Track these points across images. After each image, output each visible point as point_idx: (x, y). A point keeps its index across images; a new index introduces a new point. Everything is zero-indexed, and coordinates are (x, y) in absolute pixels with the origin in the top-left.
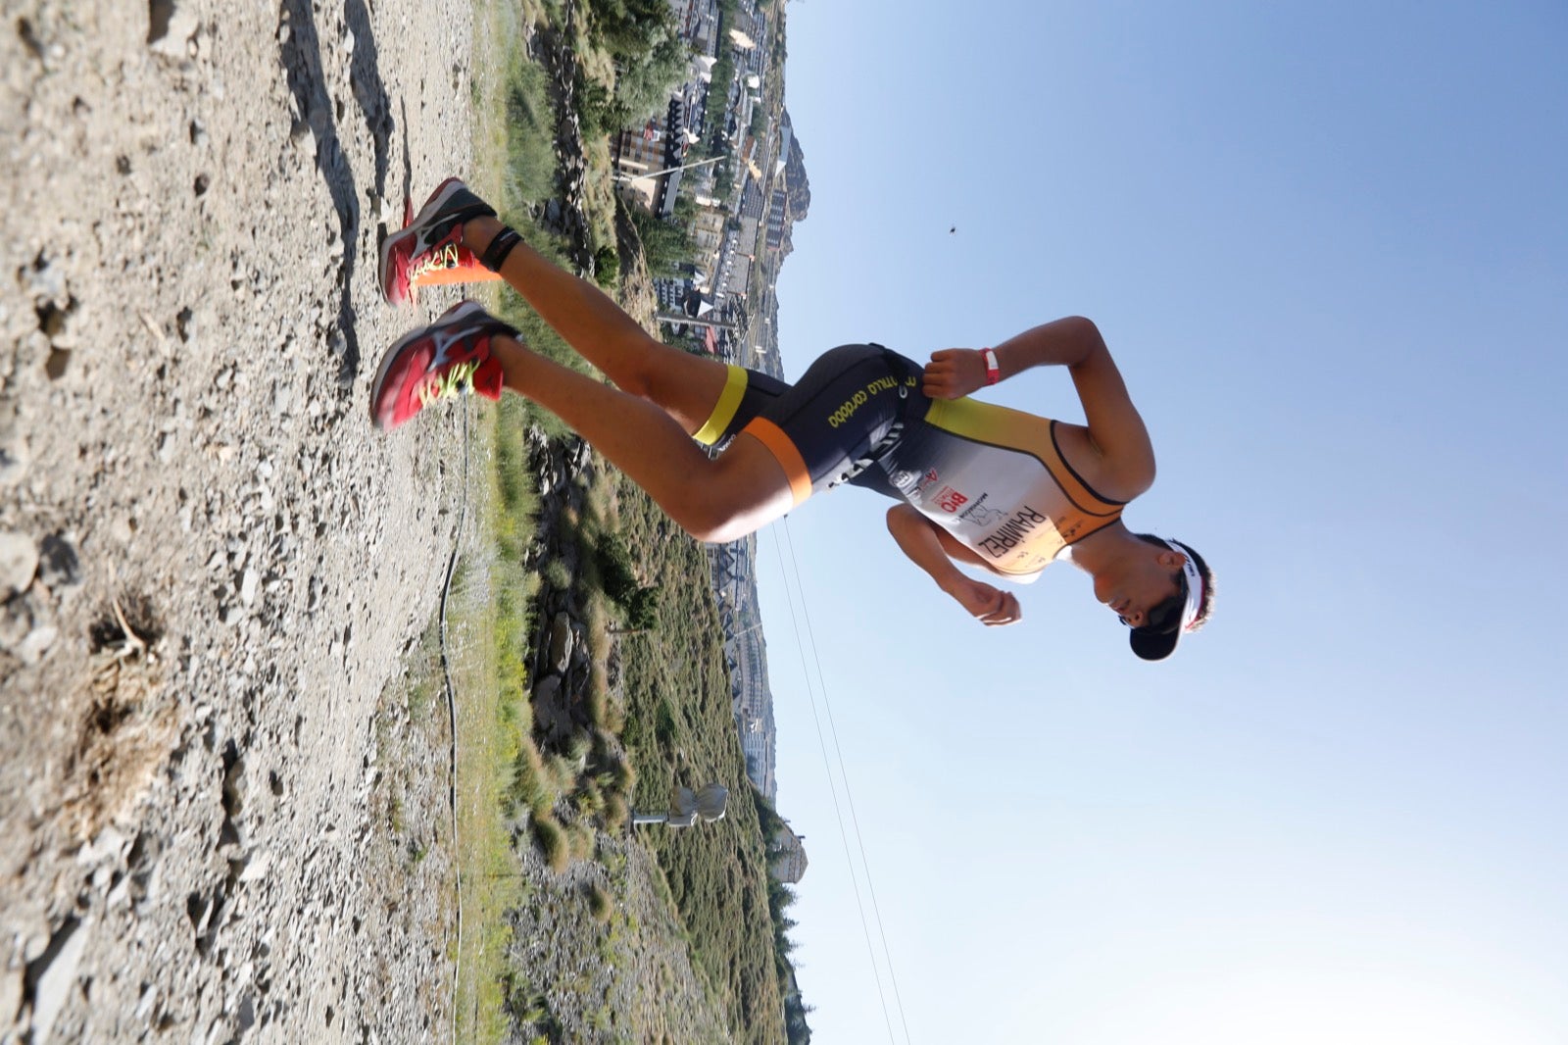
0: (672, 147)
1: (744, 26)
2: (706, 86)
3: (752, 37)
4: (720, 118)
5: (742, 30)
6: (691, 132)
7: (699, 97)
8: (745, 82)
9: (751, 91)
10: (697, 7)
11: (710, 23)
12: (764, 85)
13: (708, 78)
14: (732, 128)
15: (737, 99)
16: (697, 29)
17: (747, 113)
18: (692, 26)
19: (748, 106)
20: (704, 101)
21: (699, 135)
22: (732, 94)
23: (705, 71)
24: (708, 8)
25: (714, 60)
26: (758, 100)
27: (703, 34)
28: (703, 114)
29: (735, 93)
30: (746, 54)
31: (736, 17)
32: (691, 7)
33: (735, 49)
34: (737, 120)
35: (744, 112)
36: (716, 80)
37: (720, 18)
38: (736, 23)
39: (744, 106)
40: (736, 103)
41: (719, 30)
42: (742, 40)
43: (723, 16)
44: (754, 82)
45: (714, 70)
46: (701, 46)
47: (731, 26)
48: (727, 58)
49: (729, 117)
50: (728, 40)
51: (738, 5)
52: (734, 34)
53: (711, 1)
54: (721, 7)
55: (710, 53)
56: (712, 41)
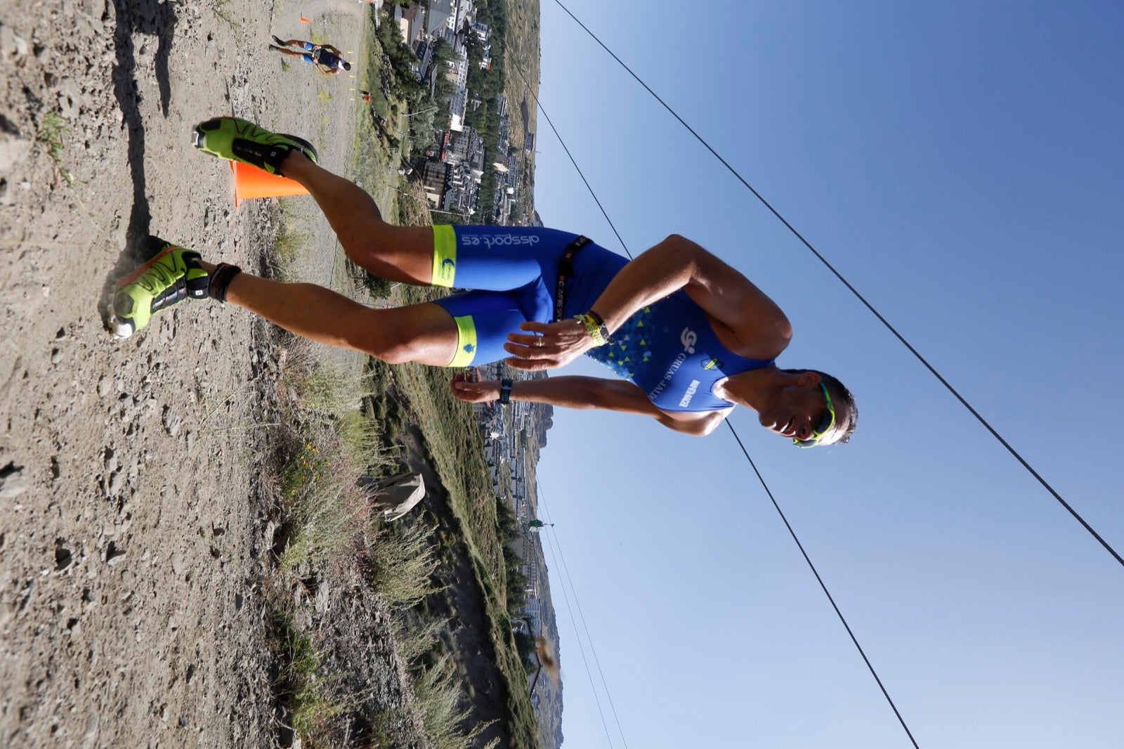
1: (501, 160)
2: (478, 185)
3: (507, 166)
4: (491, 207)
5: (500, 163)
7: (474, 190)
8: (505, 191)
9: (509, 196)
10: (472, 147)
11: (479, 155)
12: (517, 194)
13: (479, 181)
14: (498, 214)
15: (500, 198)
16: (472, 157)
17: (508, 209)
18: (470, 156)
19: (508, 204)
20: (477, 192)
22: (496, 196)
23: (478, 178)
24: (478, 148)
25: (482, 173)
26: (514, 201)
27: (476, 160)
28: (477, 199)
29: (499, 195)
30: (505, 176)
32: (468, 147)
33: (496, 172)
34: (501, 211)
35: (505, 207)
36: (485, 184)
37: (485, 153)
38: (497, 159)
39: (506, 204)
40: (500, 201)
41: (485, 160)
42: (501, 168)
43: (488, 153)
44: (511, 191)
45: (482, 178)
46: (475, 166)
47: (494, 160)
48: (492, 175)
49: (496, 208)
50: (492, 167)
51: (497, 150)
52: (496, 164)
53: (480, 145)
54: (486, 149)
55: (480, 169)
56: (481, 163)
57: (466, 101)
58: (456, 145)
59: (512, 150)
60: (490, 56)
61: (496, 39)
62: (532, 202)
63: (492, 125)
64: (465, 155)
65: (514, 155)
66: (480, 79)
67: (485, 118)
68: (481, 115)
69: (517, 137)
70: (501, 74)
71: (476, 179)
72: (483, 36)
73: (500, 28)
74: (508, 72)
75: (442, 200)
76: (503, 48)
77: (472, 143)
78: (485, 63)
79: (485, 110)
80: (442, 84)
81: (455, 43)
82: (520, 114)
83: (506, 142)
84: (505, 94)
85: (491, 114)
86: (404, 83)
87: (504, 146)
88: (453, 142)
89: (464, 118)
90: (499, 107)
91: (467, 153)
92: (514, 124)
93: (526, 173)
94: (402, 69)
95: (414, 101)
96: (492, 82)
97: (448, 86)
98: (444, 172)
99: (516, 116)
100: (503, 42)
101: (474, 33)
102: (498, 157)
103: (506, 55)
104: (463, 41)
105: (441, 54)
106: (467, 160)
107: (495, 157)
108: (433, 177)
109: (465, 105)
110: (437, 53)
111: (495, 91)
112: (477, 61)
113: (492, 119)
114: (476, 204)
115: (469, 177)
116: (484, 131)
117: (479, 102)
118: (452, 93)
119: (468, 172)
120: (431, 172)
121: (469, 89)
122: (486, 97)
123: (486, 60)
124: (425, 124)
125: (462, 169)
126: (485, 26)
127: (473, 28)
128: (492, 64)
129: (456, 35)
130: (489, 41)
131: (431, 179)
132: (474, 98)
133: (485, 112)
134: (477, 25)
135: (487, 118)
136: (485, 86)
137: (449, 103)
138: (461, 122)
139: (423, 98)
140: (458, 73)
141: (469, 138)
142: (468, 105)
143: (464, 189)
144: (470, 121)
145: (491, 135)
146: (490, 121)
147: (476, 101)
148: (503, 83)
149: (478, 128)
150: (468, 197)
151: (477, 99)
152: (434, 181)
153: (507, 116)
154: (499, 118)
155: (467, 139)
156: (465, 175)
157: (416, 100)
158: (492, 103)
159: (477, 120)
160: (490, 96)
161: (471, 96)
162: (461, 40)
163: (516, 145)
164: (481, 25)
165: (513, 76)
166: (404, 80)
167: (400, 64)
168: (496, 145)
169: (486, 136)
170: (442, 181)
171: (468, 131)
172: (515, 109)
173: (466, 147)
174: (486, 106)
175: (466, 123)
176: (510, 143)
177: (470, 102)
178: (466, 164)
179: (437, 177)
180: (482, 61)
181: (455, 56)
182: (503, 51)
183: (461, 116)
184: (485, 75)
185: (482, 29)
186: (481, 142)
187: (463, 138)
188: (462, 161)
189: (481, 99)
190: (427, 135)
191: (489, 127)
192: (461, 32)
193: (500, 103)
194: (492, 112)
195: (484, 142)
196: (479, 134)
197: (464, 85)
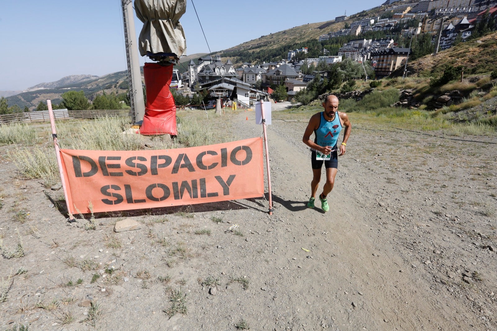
0: (385, 53)
1: (354, 31)
2: (373, 40)
3: (357, 27)
4: (385, 32)
5: (356, 31)
6: (390, 43)
7: (377, 42)
8: (373, 25)
9: (375, 22)
10: (350, 49)
11: (354, 44)
12: (374, 17)
13: (371, 40)
14: (389, 26)
15: (378, 27)
16: (356, 48)
17: (384, 21)
18: (355, 50)
19: (381, 21)
20: (378, 40)
21: (390, 40)
22: (377, 29)
23: (368, 42)
24: (350, 46)
25: (365, 40)
26: (378, 18)
27: (357, 45)
28: (383, 40)
29: (376, 28)
30: (363, 27)
31: (352, 35)
32: (350, 51)
33: (362, 32)
34: (386, 24)
35: (383, 22)
36: (372, 37)
37: (353, 40)
38: (354, 34)
39: (381, 23)
40: (380, 27)
41: (356, 40)
42: (359, 31)
44: (372, 21)
45: (368, 39)
46: (361, 45)
47: (355, 36)
48: (364, 35)
49: (385, 28)
50: (359, 36)
51: (349, 35)
52: (357, 34)
53: (348, 45)
54: (349, 41)
55: (363, 42)
56: (359, 42)
57: (325, 57)
59: (346, 27)
60: (301, 49)
61: (293, 48)
62: (377, 8)
63: (335, 41)
65: (349, 25)
66: (313, 52)
67: (332, 45)
68: (331, 48)
69: (339, 27)
70: (308, 42)
71: (370, 43)
72: (293, 54)
73: (288, 47)
74: (306, 40)
75: (401, 54)
76: (297, 44)
77: (347, 49)
78: (305, 51)
79: (328, 46)
81: (299, 66)
82: (326, 28)
83: (343, 31)
84: (318, 38)
85: (329, 43)
87: (345, 32)
89: (334, 56)
90: (325, 39)
91: (354, 51)
92: (332, 30)
93: (359, 16)
96: (313, 45)
97: (320, 65)
99: (328, 30)
100: (294, 45)
101: (293, 59)
102: (352, 33)
103: (299, 42)
104: (297, 62)
105: (306, 70)
109: (327, 57)
110: (306, 73)
111: (317, 43)
112: (305, 55)
113: (332, 42)
114: (386, 40)
115: (369, 47)
116: (339, 44)
117: (325, 50)
118: (324, 63)
119: (365, 49)
121: (319, 56)
122: (321, 47)
123: (303, 50)
126: (289, 53)
127: (291, 59)
128: (305, 47)
129: (295, 66)
130: (295, 51)
131: (384, 65)
132: (323, 53)
133: (329, 46)
134: (289, 58)
135: (331, 44)
136: (316, 49)
137: (329, 65)
138: (337, 57)
140: (313, 62)
141: (344, 51)
142: (327, 55)
144: (335, 53)
145: (341, 41)
147: (324, 51)
148: (312, 40)
149: (338, 48)
150: (382, 46)
152: (386, 62)
153: (329, 34)
154: (330, 38)
155: (346, 53)
156: (368, 50)
158: (323, 44)
159: (334, 49)
160: (320, 44)
161: (322, 55)
162: (297, 64)
163: (344, 26)
164: (288, 56)
165: (307, 37)
168: (346, 36)
169: (342, 43)
170: (386, 57)
171: (341, 53)
172: (324, 31)
173: (350, 53)
174: (326, 46)
175: (337, 54)
176: (343, 29)
177: (325, 55)
180: (304, 52)
181: (305, 64)
182: (298, 44)
183: (334, 58)
184: (311, 49)
185: (290, 55)
186: (346, 44)
187: (345, 55)
188: (359, 53)
189: (323, 49)
191: (337, 42)
192: (293, 64)
193: (323, 39)
194: (328, 42)
195: (346, 43)
196: (341, 47)
197: (318, 59)
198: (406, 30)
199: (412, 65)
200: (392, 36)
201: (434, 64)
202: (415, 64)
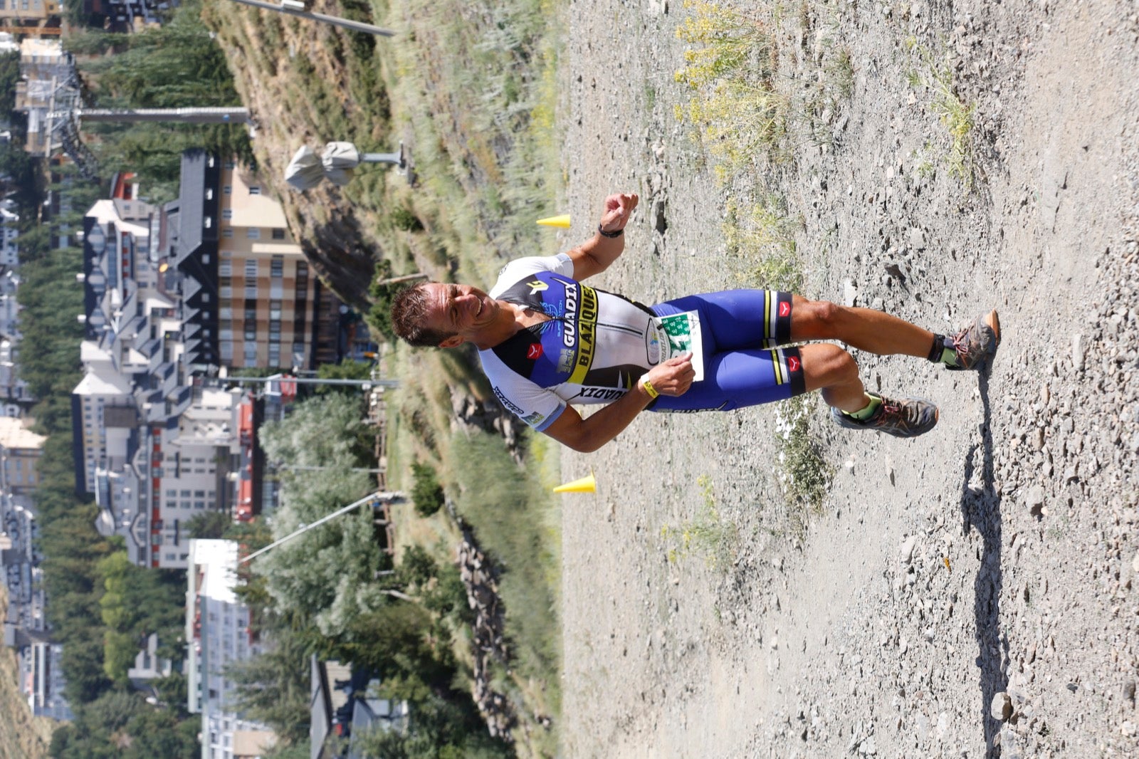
0: (205, 298)
1: (12, 463)
2: (89, 332)
5: (14, 452)
6: (112, 226)
7: (105, 306)
10: (142, 487)
11: (104, 461)
13: (89, 350)
16: (133, 445)
18: (146, 447)
20: (91, 300)
21: (90, 224)
23: (97, 364)
24: (116, 490)
25: (82, 389)
27: (116, 438)
28: (88, 269)
31: (33, 478)
32: (156, 483)
33: (23, 409)
36: (64, 342)
38: (30, 463)
41: (77, 448)
42: (7, 430)
43: (71, 480)
45: (77, 368)
46: (119, 412)
47: (45, 456)
48: (43, 391)
50: (48, 425)
51: (37, 500)
52: (33, 441)
53: (109, 504)
54: (83, 495)
55: (94, 404)
56: (93, 429)
57: (191, 665)
58: (208, 483)
63: (73, 596)
64: (167, 450)
67: (108, 616)
68: (123, 627)
71: (104, 355)
75: (215, 208)
77: (142, 506)
79: (109, 649)
80: (290, 701)
85: (85, 638)
86: (411, 640)
88: (225, 493)
89: (191, 596)
90: (56, 673)
91: (157, 457)
94: (435, 704)
95: (365, 577)
97: (265, 702)
98: (224, 334)
102: (26, 474)
106: (154, 428)
107: (42, 472)
108: (271, 304)
109: (194, 648)
111: (84, 732)
113: (79, 621)
114: (89, 251)
115: (136, 358)
116: (102, 564)
117: (139, 672)
118: (245, 679)
119: (143, 379)
120: (278, 324)
121: (184, 714)
122: (117, 701)
124: (307, 496)
125: (169, 387)
131: (277, 293)
132: (160, 683)
133: (109, 640)
135: (97, 622)
137: (255, 636)
138: (200, 575)
139: (329, 601)
141: (156, 523)
142: (180, 652)
143: (152, 303)
144: (164, 590)
145: (74, 554)
146: (83, 611)
147: (150, 674)
149: (128, 571)
150: (130, 274)
151: (147, 685)
152: (265, 282)
153: (20, 646)
154: (50, 632)
155: (167, 515)
156: (153, 364)
157: (354, 585)
159: (136, 602)
161: (175, 690)
166: (413, 655)
167: (442, 719)
170: (226, 292)
171: (166, 548)
173: (168, 483)
174: (108, 667)
175: (176, 579)
177: (178, 665)
178: (156, 412)
179: (251, 304)
183: (201, 602)
186: (106, 517)
187: (184, 515)
188: (173, 423)
189: (135, 687)
190: (302, 460)
191: (87, 585)
193: (56, 690)
194: (82, 648)
195: (92, 520)
196: (118, 546)
197: (207, 723)
198: (33, 127)
199: (310, 224)
200: (66, 213)
201: (308, 133)
202: (304, 210)
